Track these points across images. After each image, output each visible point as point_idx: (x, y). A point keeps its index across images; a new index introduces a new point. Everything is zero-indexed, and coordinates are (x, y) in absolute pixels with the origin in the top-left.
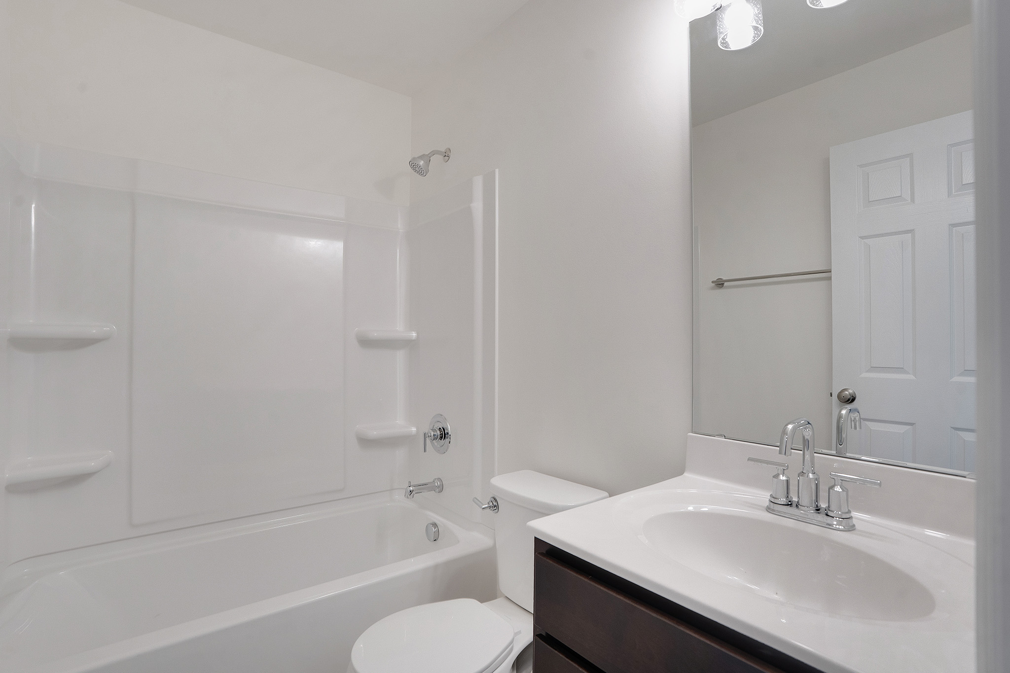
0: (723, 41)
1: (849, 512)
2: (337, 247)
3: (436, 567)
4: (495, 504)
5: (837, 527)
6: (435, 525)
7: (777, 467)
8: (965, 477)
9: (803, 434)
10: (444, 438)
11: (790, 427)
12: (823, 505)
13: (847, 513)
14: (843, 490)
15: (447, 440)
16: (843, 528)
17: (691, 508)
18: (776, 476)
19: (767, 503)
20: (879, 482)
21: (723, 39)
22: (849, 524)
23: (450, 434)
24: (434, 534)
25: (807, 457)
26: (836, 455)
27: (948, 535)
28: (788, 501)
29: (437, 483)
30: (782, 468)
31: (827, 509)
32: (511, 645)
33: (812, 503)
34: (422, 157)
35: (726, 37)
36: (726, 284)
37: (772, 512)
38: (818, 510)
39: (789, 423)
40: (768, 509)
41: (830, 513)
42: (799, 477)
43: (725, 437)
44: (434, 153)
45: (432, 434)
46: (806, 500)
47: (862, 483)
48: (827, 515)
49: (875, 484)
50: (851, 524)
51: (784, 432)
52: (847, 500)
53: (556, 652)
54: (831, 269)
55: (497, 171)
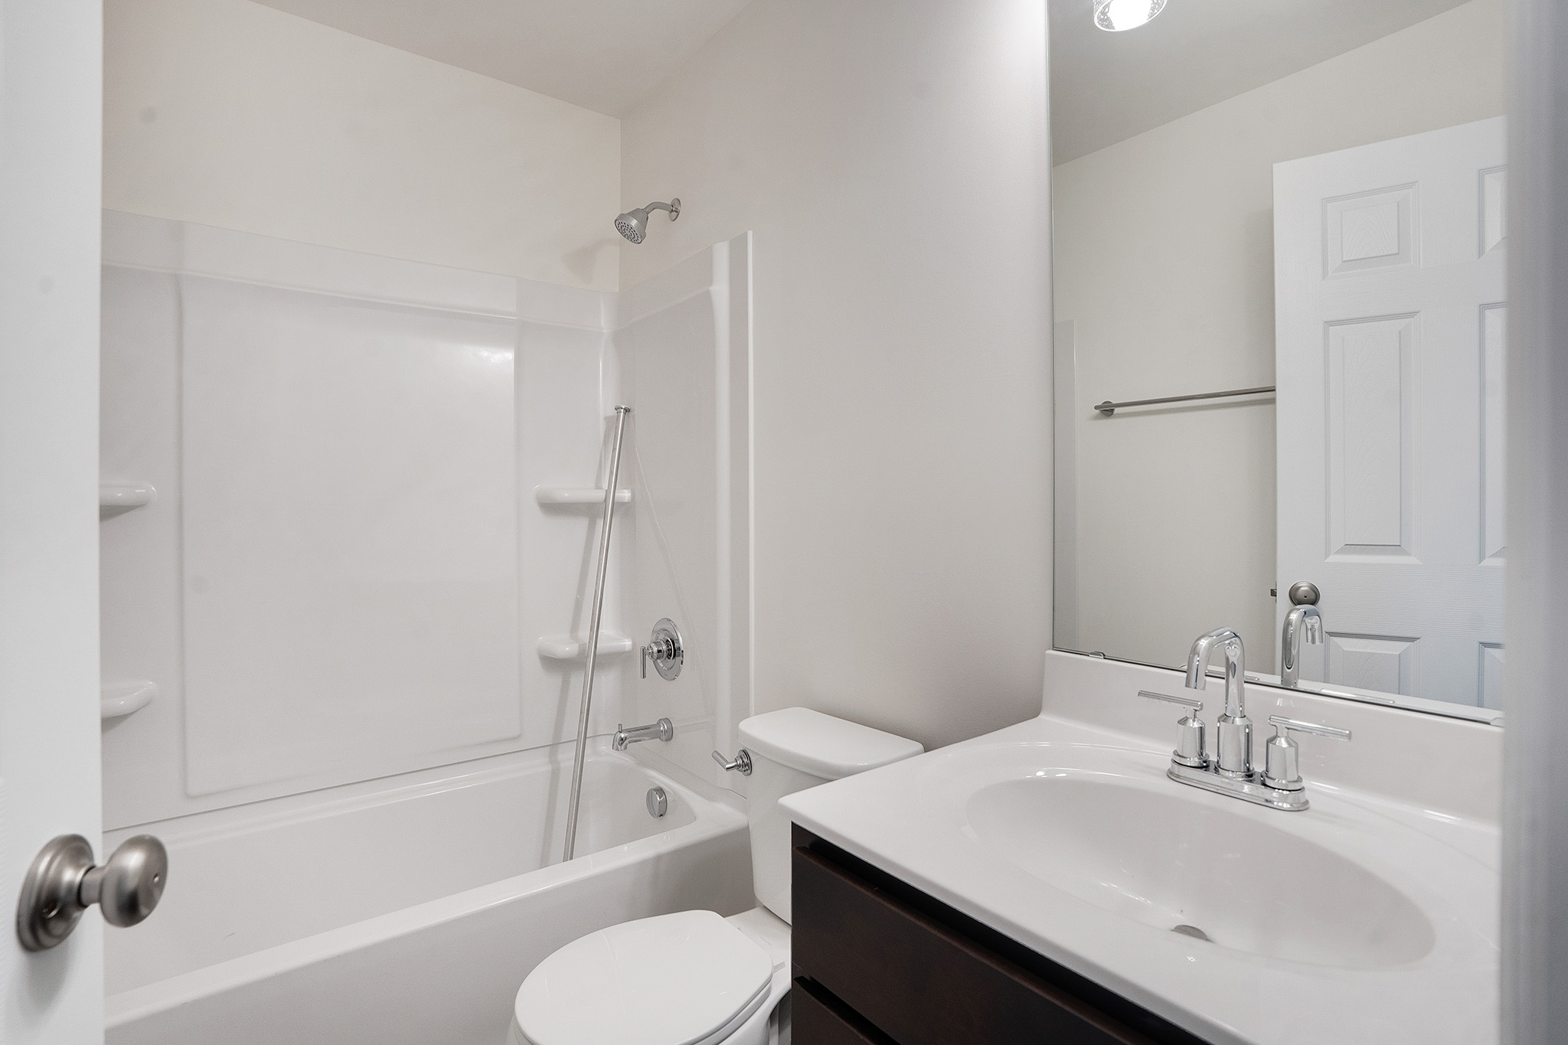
0: (1102, 17)
1: (1299, 780)
2: (502, 358)
3: (659, 858)
4: (746, 760)
5: (1280, 804)
6: (660, 791)
7: (1184, 706)
8: (1489, 724)
9: (1226, 654)
10: (674, 656)
11: (1204, 643)
12: (1258, 767)
13: (1296, 781)
14: (1290, 745)
15: (678, 659)
16: (1289, 806)
17: (1040, 774)
18: (1183, 721)
19: (1169, 765)
20: (1347, 732)
21: (1103, 13)
22: (1299, 800)
23: (682, 649)
24: (659, 805)
25: (1233, 688)
26: (1281, 686)
27: (1460, 819)
28: (1201, 761)
29: (664, 727)
30: (1192, 708)
31: (1264, 775)
32: (769, 985)
33: (1240, 765)
34: (634, 214)
35: (1107, 10)
36: (1117, 410)
37: (1177, 779)
38: (1250, 776)
39: (1202, 637)
40: (1171, 775)
41: (1268, 782)
42: (1219, 721)
43: (1104, 655)
44: (655, 206)
45: (655, 649)
46: (1231, 759)
47: (1322, 733)
48: (1265, 785)
49: (1342, 735)
50: (1302, 800)
51: (1194, 651)
52: (1297, 761)
53: (825, 1007)
54: (1274, 387)
55: (750, 234)
